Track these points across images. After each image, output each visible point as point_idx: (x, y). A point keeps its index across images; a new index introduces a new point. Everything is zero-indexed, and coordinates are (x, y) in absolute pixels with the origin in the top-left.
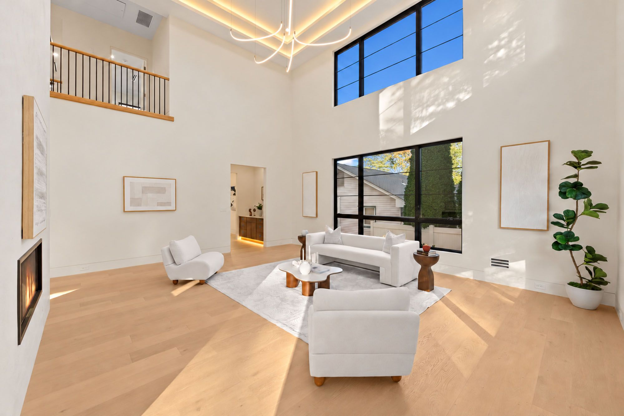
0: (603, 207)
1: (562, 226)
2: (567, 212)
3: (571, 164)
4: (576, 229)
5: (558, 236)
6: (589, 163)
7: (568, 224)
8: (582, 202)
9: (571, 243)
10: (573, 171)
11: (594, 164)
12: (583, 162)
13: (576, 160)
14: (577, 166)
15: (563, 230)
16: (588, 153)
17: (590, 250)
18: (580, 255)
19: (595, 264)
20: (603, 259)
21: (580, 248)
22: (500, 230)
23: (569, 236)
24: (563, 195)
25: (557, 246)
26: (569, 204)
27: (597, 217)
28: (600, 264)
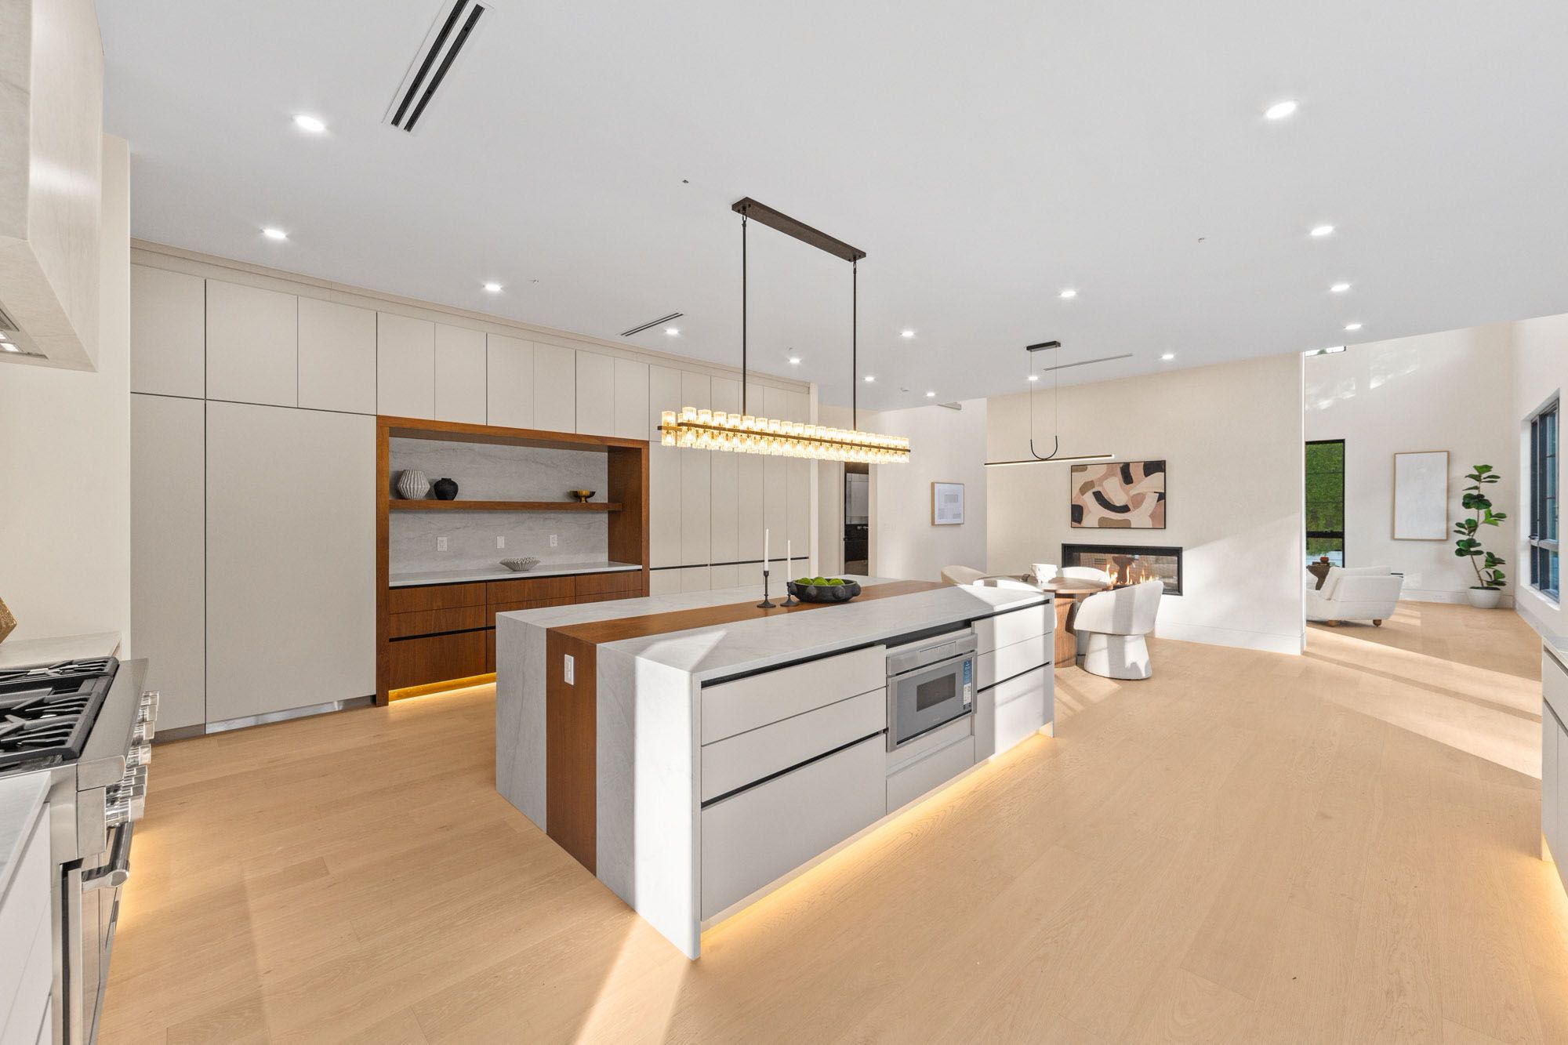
0: (1501, 516)
1: (1463, 533)
2: (1469, 521)
3: (1471, 476)
4: (1477, 536)
5: (1461, 543)
6: (1489, 477)
7: (1470, 532)
8: (1482, 512)
9: (1472, 549)
10: (1475, 483)
11: (1494, 479)
12: (1484, 475)
13: (1477, 474)
14: (1477, 478)
15: (1465, 538)
16: (1488, 468)
17: (1490, 555)
18: (1481, 560)
19: (1496, 568)
20: (1501, 562)
21: (1480, 553)
22: (1393, 542)
23: (1471, 543)
24: (1466, 505)
25: (1460, 553)
26: (1472, 513)
27: (1496, 525)
28: (1499, 567)
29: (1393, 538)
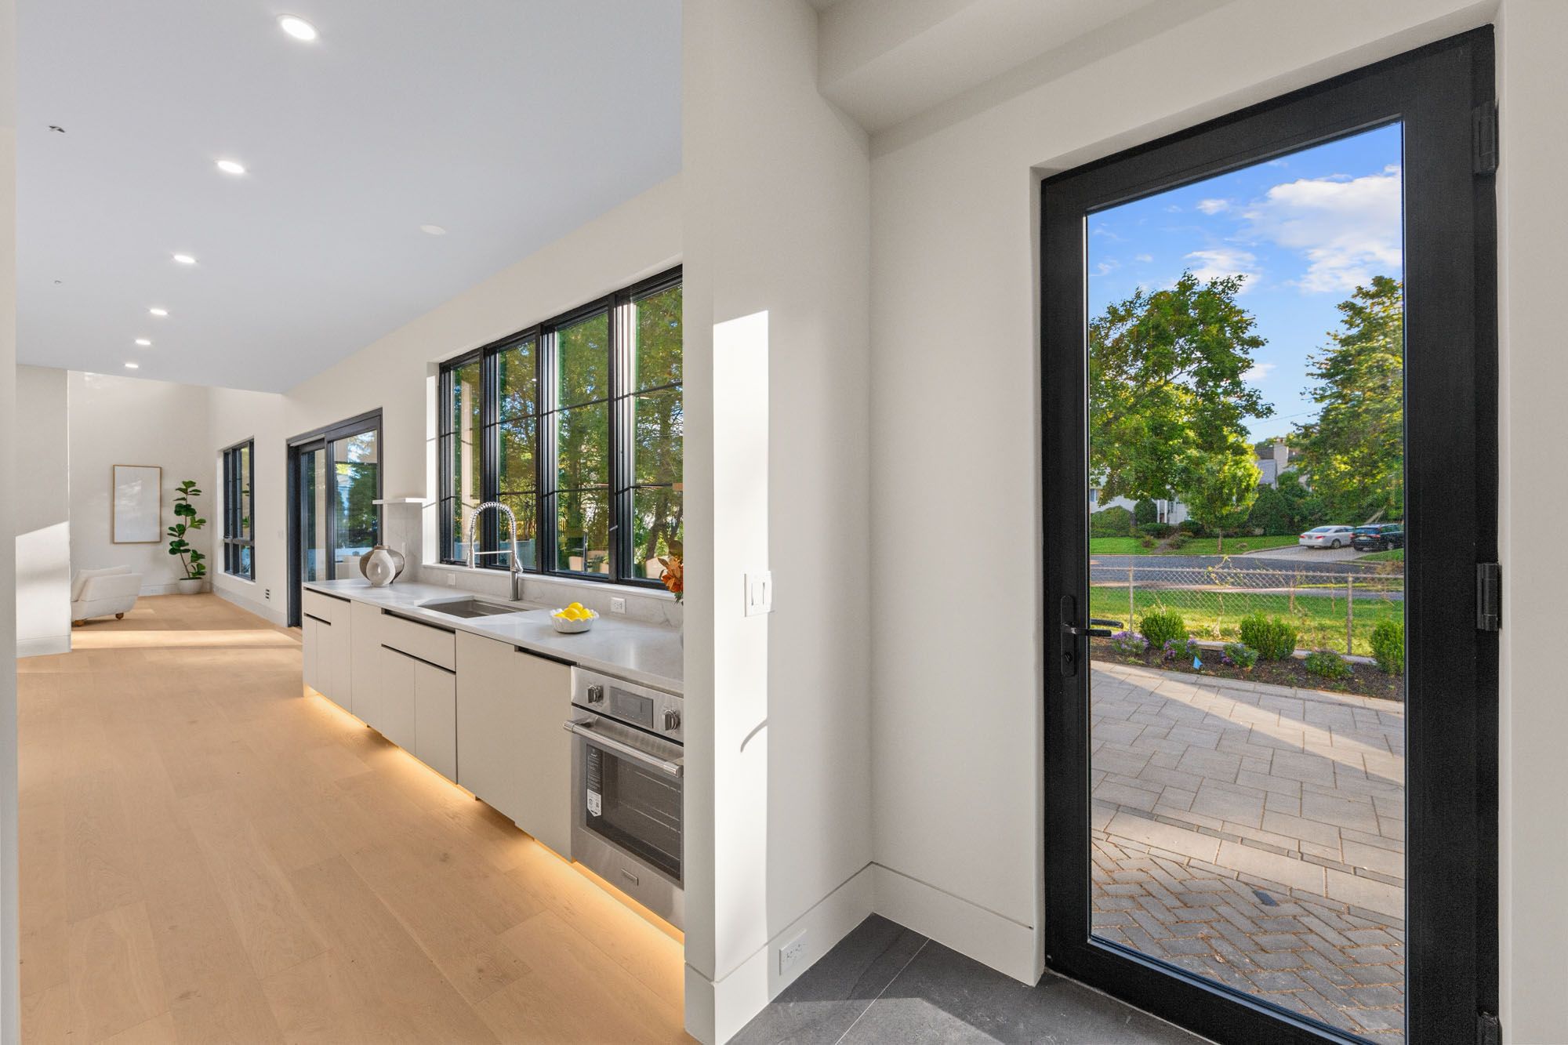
0: (202, 522)
1: (175, 536)
2: (179, 526)
3: (180, 489)
4: (186, 538)
5: (174, 544)
6: (194, 491)
7: (180, 535)
8: (189, 518)
9: (182, 548)
10: (183, 495)
11: (197, 492)
12: (190, 489)
13: (184, 487)
14: (185, 491)
15: (177, 539)
16: (192, 484)
17: (194, 551)
18: (188, 556)
19: (199, 561)
20: (202, 556)
21: (187, 551)
22: (113, 546)
23: (181, 543)
24: (178, 512)
25: (173, 552)
26: (181, 519)
27: (200, 528)
28: (201, 561)
29: (113, 542)
